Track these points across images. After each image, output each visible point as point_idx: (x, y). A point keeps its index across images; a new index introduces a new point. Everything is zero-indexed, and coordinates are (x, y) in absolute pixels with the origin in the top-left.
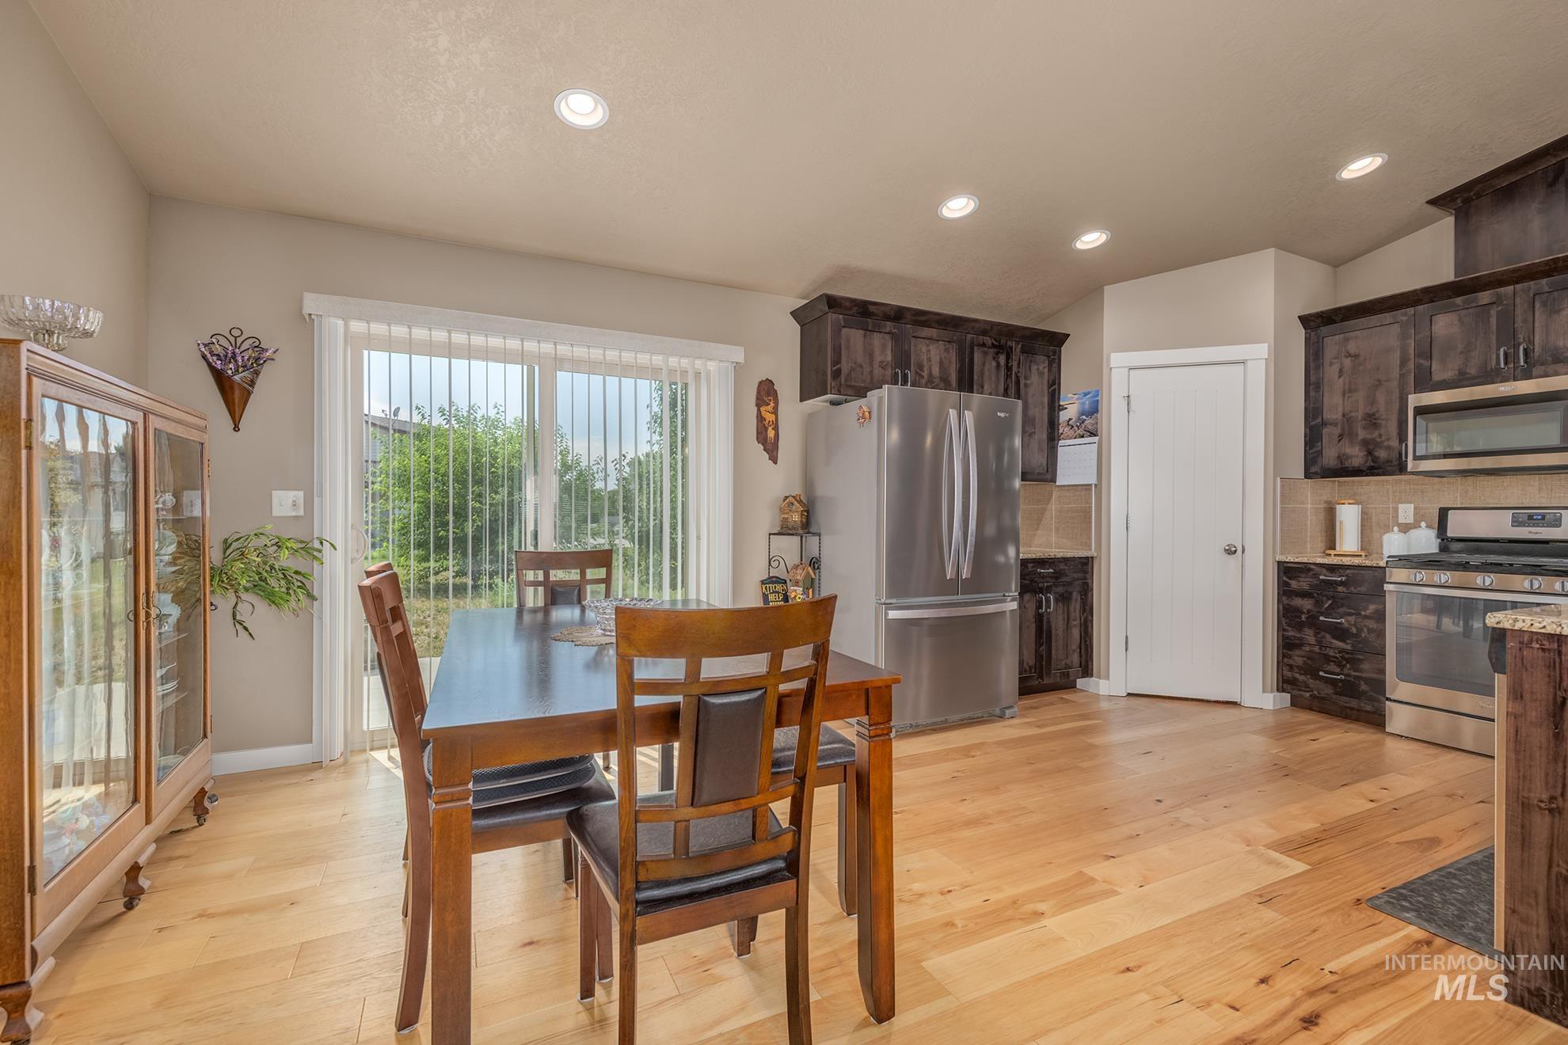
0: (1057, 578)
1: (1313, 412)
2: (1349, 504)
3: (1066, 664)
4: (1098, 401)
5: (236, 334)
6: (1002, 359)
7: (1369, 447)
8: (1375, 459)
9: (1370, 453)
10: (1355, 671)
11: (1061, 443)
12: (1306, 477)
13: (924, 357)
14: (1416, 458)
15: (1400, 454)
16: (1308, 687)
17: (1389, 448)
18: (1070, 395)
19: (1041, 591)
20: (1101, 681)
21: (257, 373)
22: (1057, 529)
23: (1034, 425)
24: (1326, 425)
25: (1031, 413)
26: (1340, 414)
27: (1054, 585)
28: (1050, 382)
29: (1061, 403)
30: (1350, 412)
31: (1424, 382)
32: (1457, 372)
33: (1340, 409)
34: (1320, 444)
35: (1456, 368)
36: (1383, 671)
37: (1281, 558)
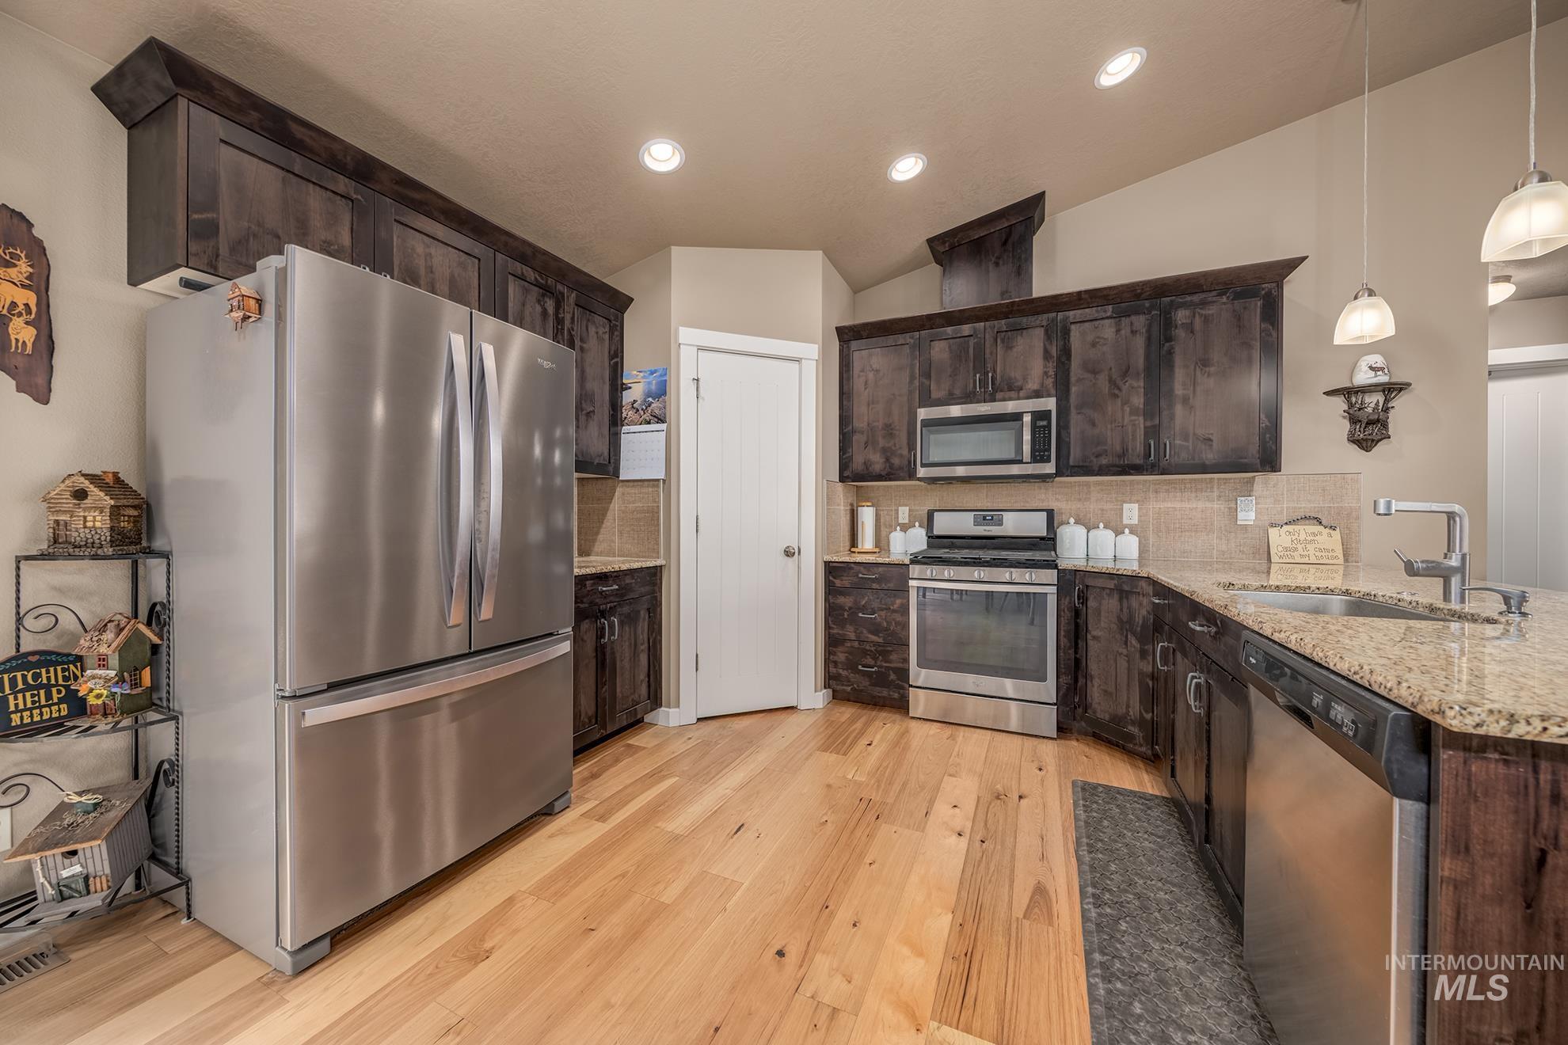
0: (622, 595)
1: (845, 420)
2: (868, 506)
3: (633, 700)
4: (666, 381)
7: (887, 454)
8: (891, 466)
9: (887, 460)
10: (885, 662)
11: (625, 429)
12: (840, 481)
13: (420, 263)
14: (924, 465)
15: (910, 462)
16: (849, 681)
17: (901, 456)
18: (635, 372)
19: (603, 614)
20: (671, 710)
22: (621, 533)
23: (592, 402)
24: (855, 432)
25: (589, 386)
26: (866, 424)
27: (619, 604)
28: (612, 352)
29: (624, 381)
30: (874, 422)
31: (927, 401)
32: (947, 392)
33: (866, 419)
34: (850, 450)
35: (947, 388)
36: (906, 660)
37: (828, 558)
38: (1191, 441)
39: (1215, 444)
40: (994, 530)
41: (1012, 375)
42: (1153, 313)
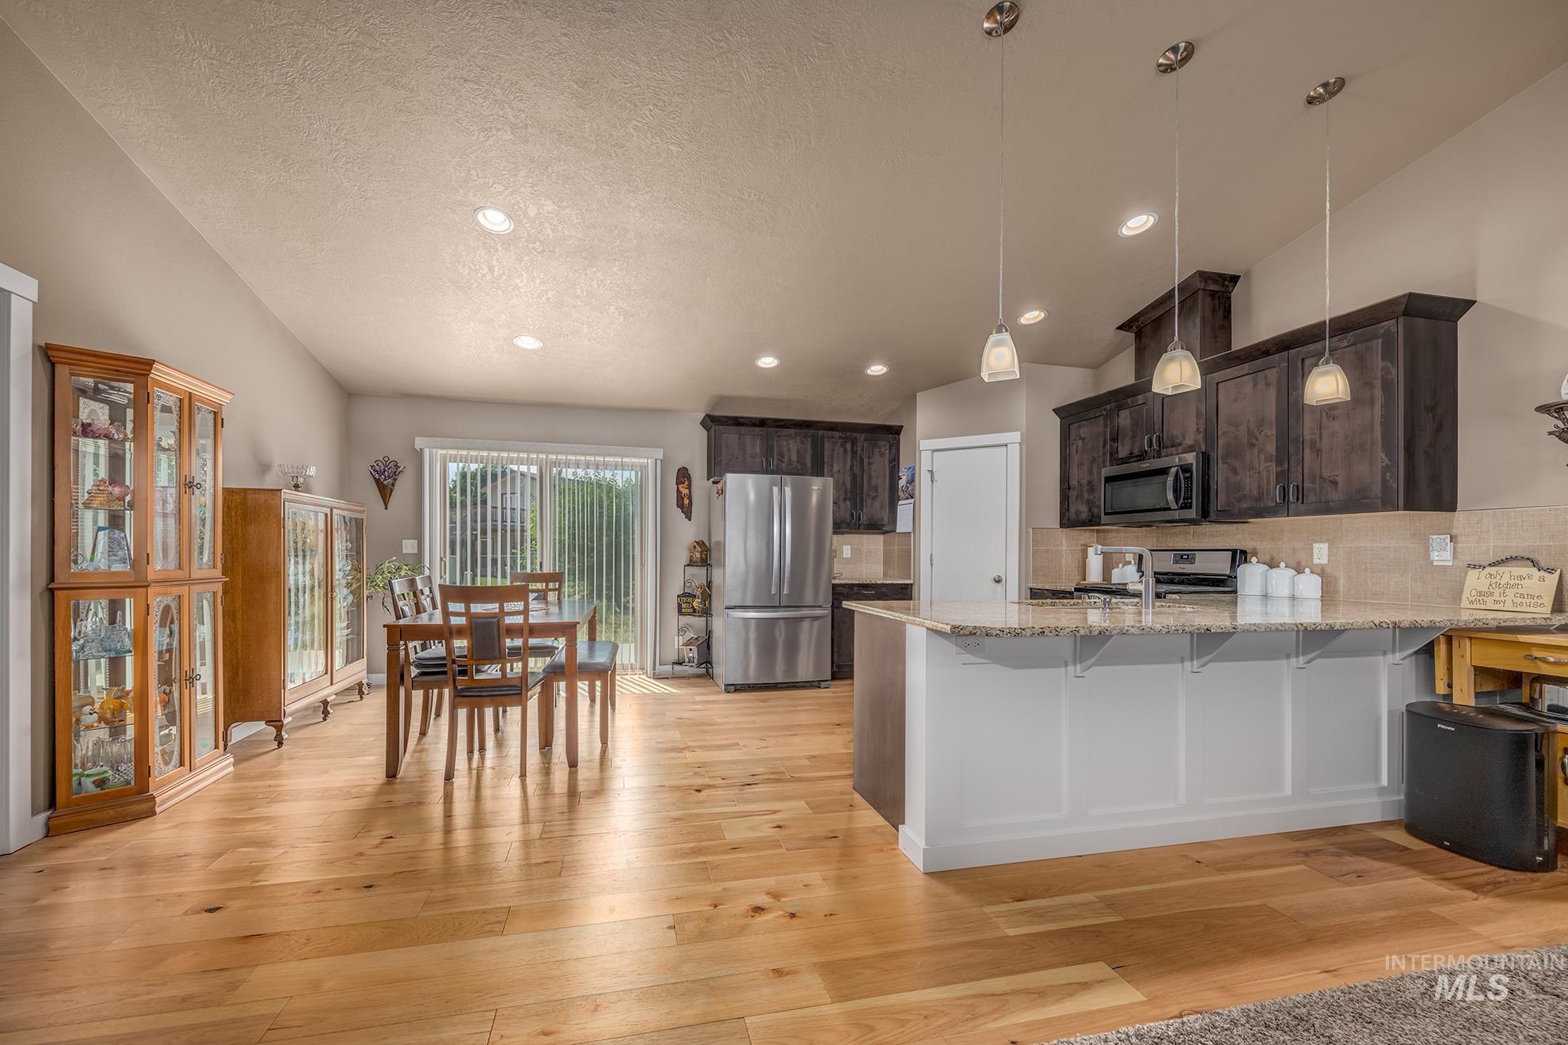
1: (1064, 479)
4: (915, 473)
5: (386, 461)
6: (849, 446)
7: (1090, 505)
9: (1090, 510)
11: (900, 502)
12: (1061, 527)
13: (785, 449)
14: (1106, 514)
18: (903, 469)
21: (395, 480)
23: (876, 491)
24: (1071, 489)
25: (874, 482)
26: (1077, 481)
28: (891, 460)
29: (900, 474)
30: (1082, 480)
31: (1114, 459)
32: (1128, 453)
33: (1077, 478)
34: (1068, 503)
35: (1129, 449)
37: (1031, 585)
38: (1318, 483)
39: (1340, 485)
40: (1188, 568)
41: (1174, 433)
42: (1282, 365)
